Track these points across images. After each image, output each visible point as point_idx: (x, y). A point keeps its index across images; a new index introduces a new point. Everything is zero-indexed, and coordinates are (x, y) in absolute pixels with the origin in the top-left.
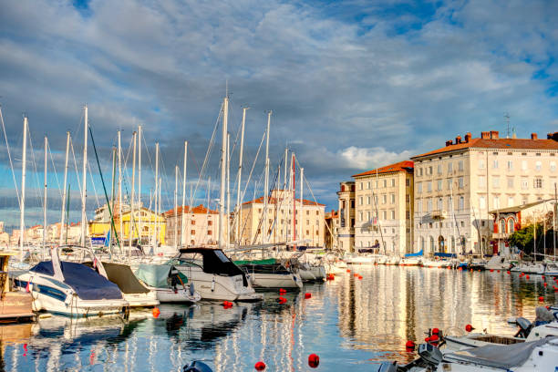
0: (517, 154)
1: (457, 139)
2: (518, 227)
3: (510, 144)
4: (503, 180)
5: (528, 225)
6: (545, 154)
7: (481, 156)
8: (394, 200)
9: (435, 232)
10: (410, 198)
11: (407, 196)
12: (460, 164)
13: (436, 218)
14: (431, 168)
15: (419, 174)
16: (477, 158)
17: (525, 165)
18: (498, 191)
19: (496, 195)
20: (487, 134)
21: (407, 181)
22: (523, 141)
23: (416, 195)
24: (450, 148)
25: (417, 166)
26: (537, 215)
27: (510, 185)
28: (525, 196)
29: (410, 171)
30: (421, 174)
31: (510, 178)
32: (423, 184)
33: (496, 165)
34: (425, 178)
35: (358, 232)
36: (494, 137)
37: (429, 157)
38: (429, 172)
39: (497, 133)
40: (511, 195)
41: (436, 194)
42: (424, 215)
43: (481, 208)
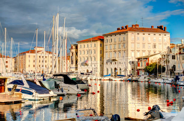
0: (146, 34)
1: (122, 27)
2: (148, 64)
3: (143, 30)
4: (141, 45)
5: (152, 63)
6: (157, 35)
7: (133, 35)
8: (95, 53)
9: (113, 66)
10: (102, 52)
11: (101, 51)
12: (124, 38)
13: (114, 60)
14: (111, 39)
15: (106, 42)
16: (131, 36)
17: (149, 39)
18: (138, 49)
19: (138, 51)
20: (134, 26)
21: (101, 44)
22: (148, 29)
23: (105, 51)
24: (119, 31)
25: (105, 38)
26: (155, 59)
27: (144, 47)
28: (149, 51)
29: (102, 40)
30: (107, 42)
31: (144, 44)
32: (108, 46)
33: (138, 38)
34: (109, 43)
35: (79, 66)
36: (137, 27)
37: (111, 35)
38: (110, 41)
39: (138, 25)
40: (144, 51)
41: (114, 50)
42: (108, 59)
43: (132, 56)
